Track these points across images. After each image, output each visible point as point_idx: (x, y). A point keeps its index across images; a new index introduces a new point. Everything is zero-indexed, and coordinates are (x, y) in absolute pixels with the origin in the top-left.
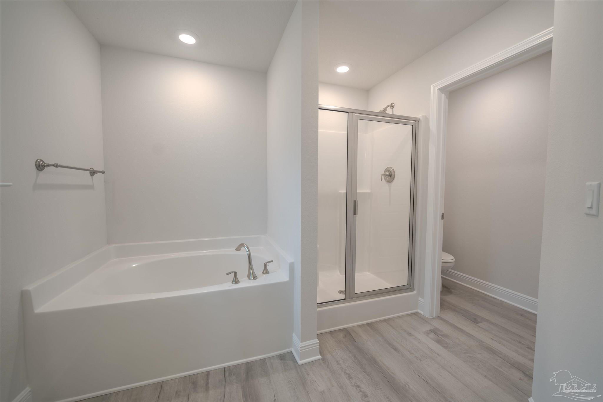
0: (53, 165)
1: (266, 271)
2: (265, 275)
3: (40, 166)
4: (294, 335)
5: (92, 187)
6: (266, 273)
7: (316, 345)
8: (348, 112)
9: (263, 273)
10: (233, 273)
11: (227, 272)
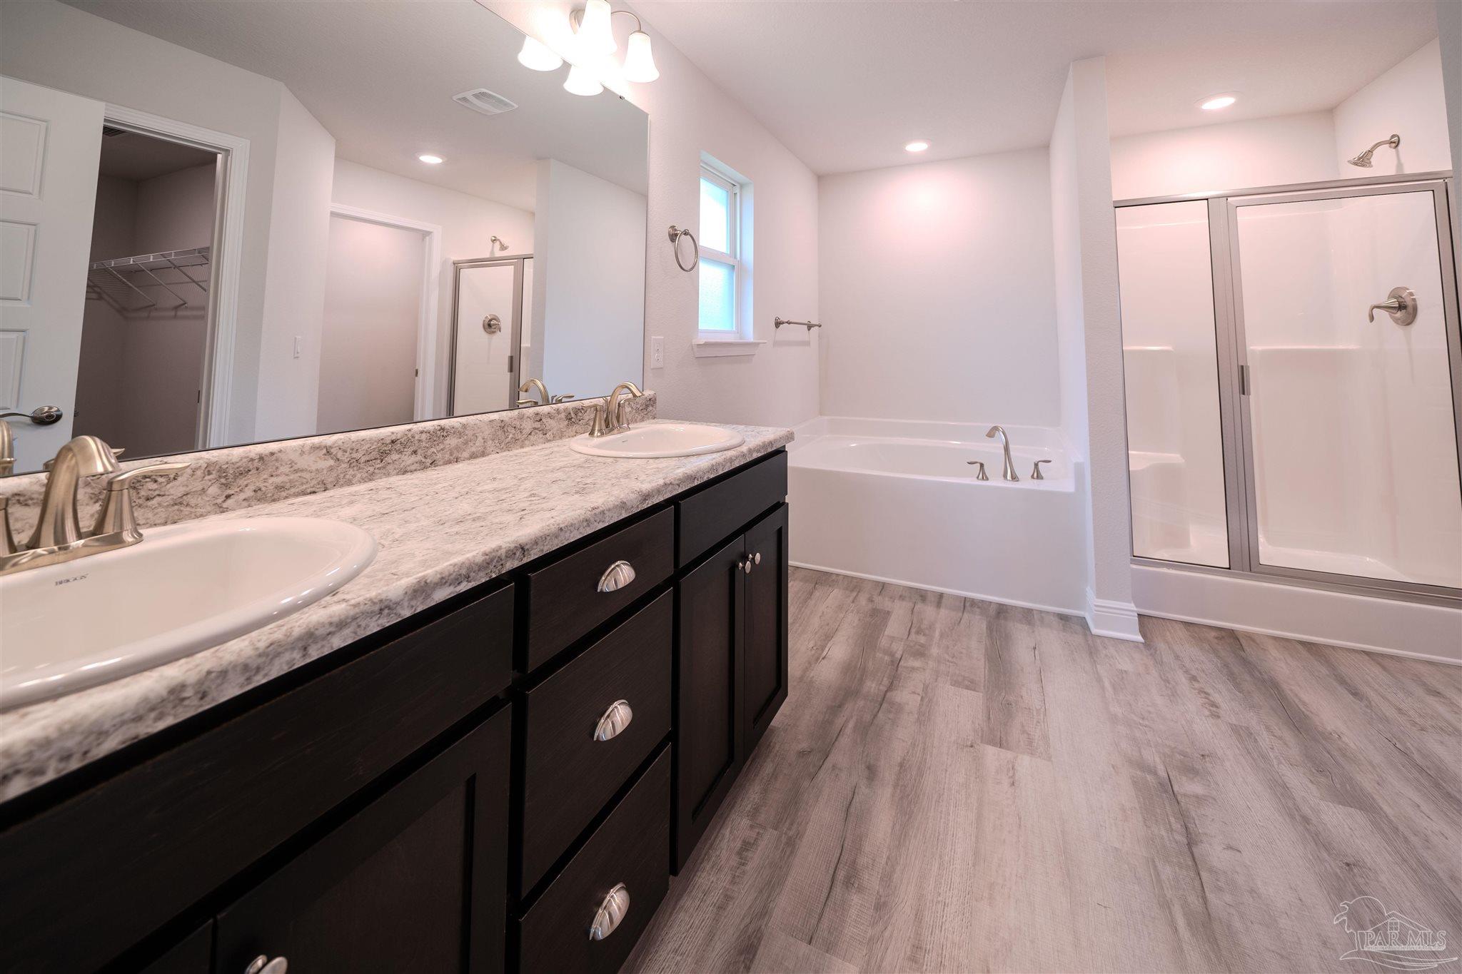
0: (787, 322)
1: (1038, 476)
2: (1035, 481)
3: (778, 324)
4: (1088, 589)
5: (807, 343)
6: (1038, 477)
7: (1131, 613)
8: (1207, 199)
9: (1032, 477)
10: (979, 465)
11: (969, 461)
